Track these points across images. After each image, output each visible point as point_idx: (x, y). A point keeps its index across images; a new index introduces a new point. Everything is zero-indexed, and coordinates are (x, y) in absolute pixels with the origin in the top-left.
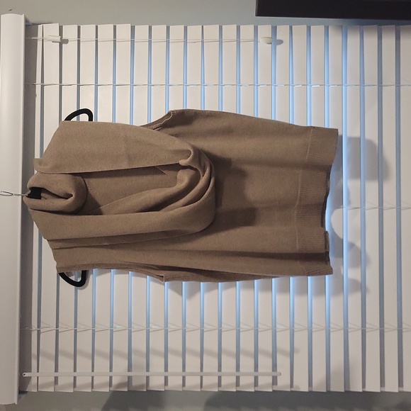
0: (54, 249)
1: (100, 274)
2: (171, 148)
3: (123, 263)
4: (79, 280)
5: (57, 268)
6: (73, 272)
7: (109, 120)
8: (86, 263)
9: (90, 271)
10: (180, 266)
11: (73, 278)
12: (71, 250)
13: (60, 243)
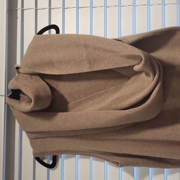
0: (30, 139)
1: (67, 158)
2: (124, 54)
3: (85, 150)
4: (51, 163)
5: (34, 154)
6: (46, 157)
7: (74, 32)
8: (55, 150)
9: (59, 157)
10: (133, 154)
11: (46, 161)
12: (43, 140)
13: (35, 135)
